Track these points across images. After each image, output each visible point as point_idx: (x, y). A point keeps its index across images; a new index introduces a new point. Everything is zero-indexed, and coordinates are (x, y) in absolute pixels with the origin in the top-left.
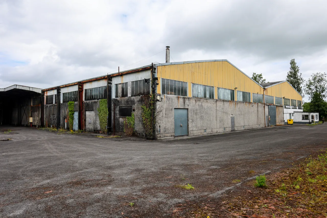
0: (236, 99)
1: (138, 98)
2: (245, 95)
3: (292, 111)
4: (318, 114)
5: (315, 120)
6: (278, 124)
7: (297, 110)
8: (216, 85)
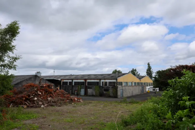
0: (133, 85)
1: (111, 87)
2: (135, 83)
3: (149, 87)
4: (158, 88)
5: (157, 91)
6: (145, 92)
7: (151, 87)
8: (128, 82)
